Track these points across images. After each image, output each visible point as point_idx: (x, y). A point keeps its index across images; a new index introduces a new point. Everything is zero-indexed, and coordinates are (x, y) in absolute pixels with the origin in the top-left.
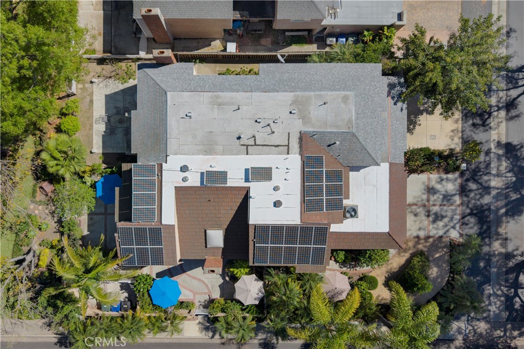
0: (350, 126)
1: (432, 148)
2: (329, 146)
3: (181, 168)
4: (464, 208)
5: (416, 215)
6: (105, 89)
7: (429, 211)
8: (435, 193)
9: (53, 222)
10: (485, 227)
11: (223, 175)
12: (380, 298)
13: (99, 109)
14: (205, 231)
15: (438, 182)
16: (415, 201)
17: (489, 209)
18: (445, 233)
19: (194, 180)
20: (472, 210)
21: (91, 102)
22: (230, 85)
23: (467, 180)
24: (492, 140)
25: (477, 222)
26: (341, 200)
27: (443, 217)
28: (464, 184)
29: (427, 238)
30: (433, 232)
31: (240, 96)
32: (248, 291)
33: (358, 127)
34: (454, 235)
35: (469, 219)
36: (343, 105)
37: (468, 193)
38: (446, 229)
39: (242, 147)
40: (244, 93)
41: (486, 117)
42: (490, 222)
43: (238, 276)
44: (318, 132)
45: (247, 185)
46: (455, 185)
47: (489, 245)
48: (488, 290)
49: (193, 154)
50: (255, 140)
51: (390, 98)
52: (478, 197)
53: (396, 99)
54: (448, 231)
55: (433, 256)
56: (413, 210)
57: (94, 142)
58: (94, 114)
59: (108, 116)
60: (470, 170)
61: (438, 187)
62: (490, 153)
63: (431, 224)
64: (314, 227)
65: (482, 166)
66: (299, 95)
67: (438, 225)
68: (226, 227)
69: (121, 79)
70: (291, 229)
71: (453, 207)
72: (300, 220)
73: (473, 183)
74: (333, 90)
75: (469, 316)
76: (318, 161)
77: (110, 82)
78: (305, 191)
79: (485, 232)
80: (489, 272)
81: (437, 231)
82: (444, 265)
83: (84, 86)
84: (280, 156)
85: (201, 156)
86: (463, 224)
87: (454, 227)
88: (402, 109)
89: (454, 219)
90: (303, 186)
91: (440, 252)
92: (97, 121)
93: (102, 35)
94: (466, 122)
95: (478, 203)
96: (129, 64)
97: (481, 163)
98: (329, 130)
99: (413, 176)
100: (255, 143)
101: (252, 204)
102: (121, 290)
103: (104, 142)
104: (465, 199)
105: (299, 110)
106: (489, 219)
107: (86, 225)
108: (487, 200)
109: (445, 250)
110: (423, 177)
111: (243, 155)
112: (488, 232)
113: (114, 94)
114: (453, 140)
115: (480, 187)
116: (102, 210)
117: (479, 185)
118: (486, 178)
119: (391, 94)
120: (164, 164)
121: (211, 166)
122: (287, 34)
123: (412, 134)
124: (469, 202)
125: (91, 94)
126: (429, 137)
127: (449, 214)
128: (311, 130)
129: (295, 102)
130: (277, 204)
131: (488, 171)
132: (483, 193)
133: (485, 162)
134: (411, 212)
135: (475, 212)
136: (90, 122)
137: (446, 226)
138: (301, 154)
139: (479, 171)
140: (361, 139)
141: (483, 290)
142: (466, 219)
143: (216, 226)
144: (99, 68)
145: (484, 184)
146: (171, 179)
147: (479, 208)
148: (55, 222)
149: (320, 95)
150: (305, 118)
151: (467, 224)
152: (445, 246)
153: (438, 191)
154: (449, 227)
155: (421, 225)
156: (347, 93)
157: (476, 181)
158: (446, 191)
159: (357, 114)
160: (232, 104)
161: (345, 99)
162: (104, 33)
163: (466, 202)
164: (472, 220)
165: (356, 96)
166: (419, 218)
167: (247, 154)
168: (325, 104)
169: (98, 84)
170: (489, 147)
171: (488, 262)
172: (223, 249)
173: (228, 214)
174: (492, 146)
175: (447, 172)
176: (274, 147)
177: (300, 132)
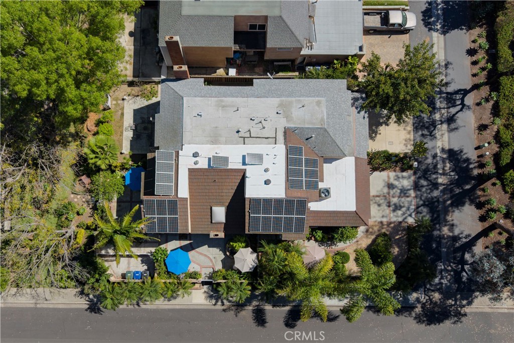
0: (322, 123)
1: (391, 151)
2: (307, 139)
3: (193, 154)
4: (418, 200)
5: (379, 205)
6: (133, 105)
7: (389, 203)
8: (394, 188)
9: (89, 208)
10: (435, 216)
11: (226, 159)
12: (352, 271)
13: (129, 120)
14: (211, 208)
15: (395, 179)
16: (378, 194)
17: (438, 201)
18: (404, 220)
19: (203, 164)
20: (424, 202)
21: (122, 114)
22: (231, 93)
23: (419, 178)
24: (437, 147)
25: (429, 211)
26: (317, 182)
27: (401, 207)
28: (417, 181)
29: (389, 223)
30: (394, 219)
31: (239, 101)
32: (245, 260)
33: (328, 125)
34: (411, 221)
35: (423, 209)
36: (317, 108)
37: (420, 188)
38: (404, 216)
39: (241, 138)
40: (242, 98)
41: (432, 129)
42: (439, 211)
43: (236, 248)
44: (298, 127)
45: (244, 167)
46: (410, 182)
47: (439, 230)
48: (441, 266)
49: (203, 144)
50: (250, 133)
51: (354, 108)
52: (429, 191)
53: (359, 109)
54: (406, 218)
55: (394, 238)
56: (377, 201)
57: (124, 145)
58: (124, 124)
59: (135, 126)
60: (421, 170)
61: (396, 183)
62: (437, 156)
63: (391, 212)
64: (296, 199)
65: (431, 167)
66: (283, 100)
67: (397, 214)
68: (227, 204)
69: (146, 97)
70: (278, 201)
71: (409, 199)
72: (285, 195)
73: (424, 180)
74: (310, 97)
75: (426, 287)
76: (299, 151)
77: (138, 99)
78: (288, 172)
79: (436, 219)
80: (440, 251)
81: (397, 218)
82: (404, 245)
83: (117, 102)
84: (269, 145)
85: (209, 145)
86: (417, 213)
87: (410, 215)
88: (364, 118)
89: (410, 209)
90: (287, 169)
91: (400, 235)
92: (127, 129)
93: (133, 64)
94: (416, 133)
95: (429, 196)
96: (153, 86)
97: (429, 164)
98: (306, 126)
99: (376, 173)
100: (250, 135)
101: (248, 182)
102: (142, 263)
103: (131, 145)
104: (419, 193)
105: (284, 111)
106: (438, 209)
107: (115, 210)
108: (436, 193)
109: (404, 233)
110: (384, 174)
111: (241, 144)
112: (438, 219)
113: (141, 108)
114: (407, 146)
115: (430, 183)
116: (129, 199)
117: (428, 182)
118: (434, 176)
119: (355, 105)
120: (180, 151)
121: (216, 153)
122: (275, 63)
123: (374, 140)
124: (422, 195)
125: (123, 109)
126: (387, 143)
127: (406, 205)
128: (292, 126)
129: (281, 105)
130: (267, 182)
131: (436, 171)
132: (433, 188)
133: (433, 163)
134: (376, 203)
135: (427, 203)
136: (121, 130)
137: (404, 214)
138: (286, 144)
139: (429, 171)
140: (331, 133)
141: (436, 266)
142: (420, 209)
143: (220, 204)
144: (129, 89)
145: (433, 181)
146: (186, 163)
147: (430, 200)
148: (90, 209)
149: (300, 100)
150: (288, 117)
151: (421, 213)
152: (404, 230)
153: (396, 187)
154: (406, 215)
155: (383, 213)
156: (320, 99)
157: (426, 179)
158: (402, 186)
159: (328, 115)
160: (233, 106)
161: (319, 103)
162: (134, 62)
163: (420, 196)
164: (425, 210)
165: (327, 101)
166: (382, 207)
167: (244, 144)
168: (303, 107)
169: (128, 101)
170: (435, 152)
171: (439, 244)
172: (226, 224)
173: (229, 193)
174: (438, 151)
175: (403, 170)
176: (264, 139)
177: (285, 128)
